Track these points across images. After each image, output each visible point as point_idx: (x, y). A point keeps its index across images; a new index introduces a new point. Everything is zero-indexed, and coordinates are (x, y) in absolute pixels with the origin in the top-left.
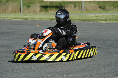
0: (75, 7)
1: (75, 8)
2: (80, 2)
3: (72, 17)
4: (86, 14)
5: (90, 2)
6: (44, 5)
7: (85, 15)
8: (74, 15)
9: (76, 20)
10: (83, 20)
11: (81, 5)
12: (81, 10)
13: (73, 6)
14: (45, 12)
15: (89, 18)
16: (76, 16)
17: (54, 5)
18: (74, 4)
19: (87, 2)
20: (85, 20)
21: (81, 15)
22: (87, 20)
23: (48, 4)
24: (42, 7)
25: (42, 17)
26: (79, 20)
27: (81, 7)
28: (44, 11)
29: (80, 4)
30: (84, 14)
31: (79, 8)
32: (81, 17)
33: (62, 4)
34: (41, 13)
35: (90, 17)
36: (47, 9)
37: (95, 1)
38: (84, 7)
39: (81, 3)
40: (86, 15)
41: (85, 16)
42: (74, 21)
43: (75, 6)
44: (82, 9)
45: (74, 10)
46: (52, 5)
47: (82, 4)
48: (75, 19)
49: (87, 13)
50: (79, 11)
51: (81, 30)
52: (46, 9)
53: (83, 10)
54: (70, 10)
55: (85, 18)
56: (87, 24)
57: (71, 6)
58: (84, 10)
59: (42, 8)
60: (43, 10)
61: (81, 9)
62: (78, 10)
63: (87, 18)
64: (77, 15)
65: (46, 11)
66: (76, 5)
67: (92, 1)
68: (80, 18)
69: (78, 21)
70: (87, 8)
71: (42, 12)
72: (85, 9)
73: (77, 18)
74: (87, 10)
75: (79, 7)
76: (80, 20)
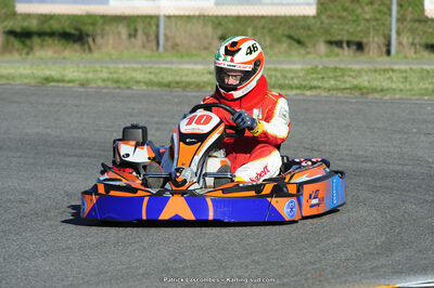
0: (133, 35)
1: (133, 40)
2: (151, 17)
3: (121, 71)
4: (172, 63)
5: (189, 18)
6: (17, 26)
7: (168, 66)
8: (127, 66)
9: (138, 82)
10: (160, 84)
11: (154, 28)
12: (155, 48)
13: (124, 31)
14: (21, 54)
15: (184, 79)
16: (135, 70)
17: (56, 26)
18: (129, 26)
19: (175, 16)
20: (168, 85)
21: (157, 66)
22: (177, 83)
23: (34, 25)
24: (12, 33)
25: (12, 71)
26: (146, 83)
27: (153, 37)
28: (18, 50)
29: (149, 24)
30: (167, 63)
31: (148, 41)
32: (156, 74)
33: (85, 24)
34: (8, 57)
35: (187, 75)
36: (28, 42)
37: (204, 16)
38: (165, 35)
39: (153, 22)
40: (174, 67)
41: (170, 69)
42: (129, 88)
43: (133, 33)
44: (158, 44)
45: (127, 49)
46: (46, 28)
47: (158, 26)
48: (132, 79)
49: (175, 59)
50: (148, 53)
51: (156, 119)
52: (23, 42)
53: (161, 49)
54: (114, 48)
55: (168, 78)
56: (176, 100)
57: (119, 33)
58: (164, 47)
59: (12, 39)
60: (13, 46)
61: (154, 43)
62: (144, 47)
63: (178, 79)
64: (139, 66)
65: (26, 50)
66: (136, 30)
67: (193, 17)
68: (152, 77)
69: (144, 88)
70: (178, 40)
71: (11, 52)
72: (169, 44)
73: (139, 76)
74: (175, 46)
75: (147, 35)
76: (149, 83)
